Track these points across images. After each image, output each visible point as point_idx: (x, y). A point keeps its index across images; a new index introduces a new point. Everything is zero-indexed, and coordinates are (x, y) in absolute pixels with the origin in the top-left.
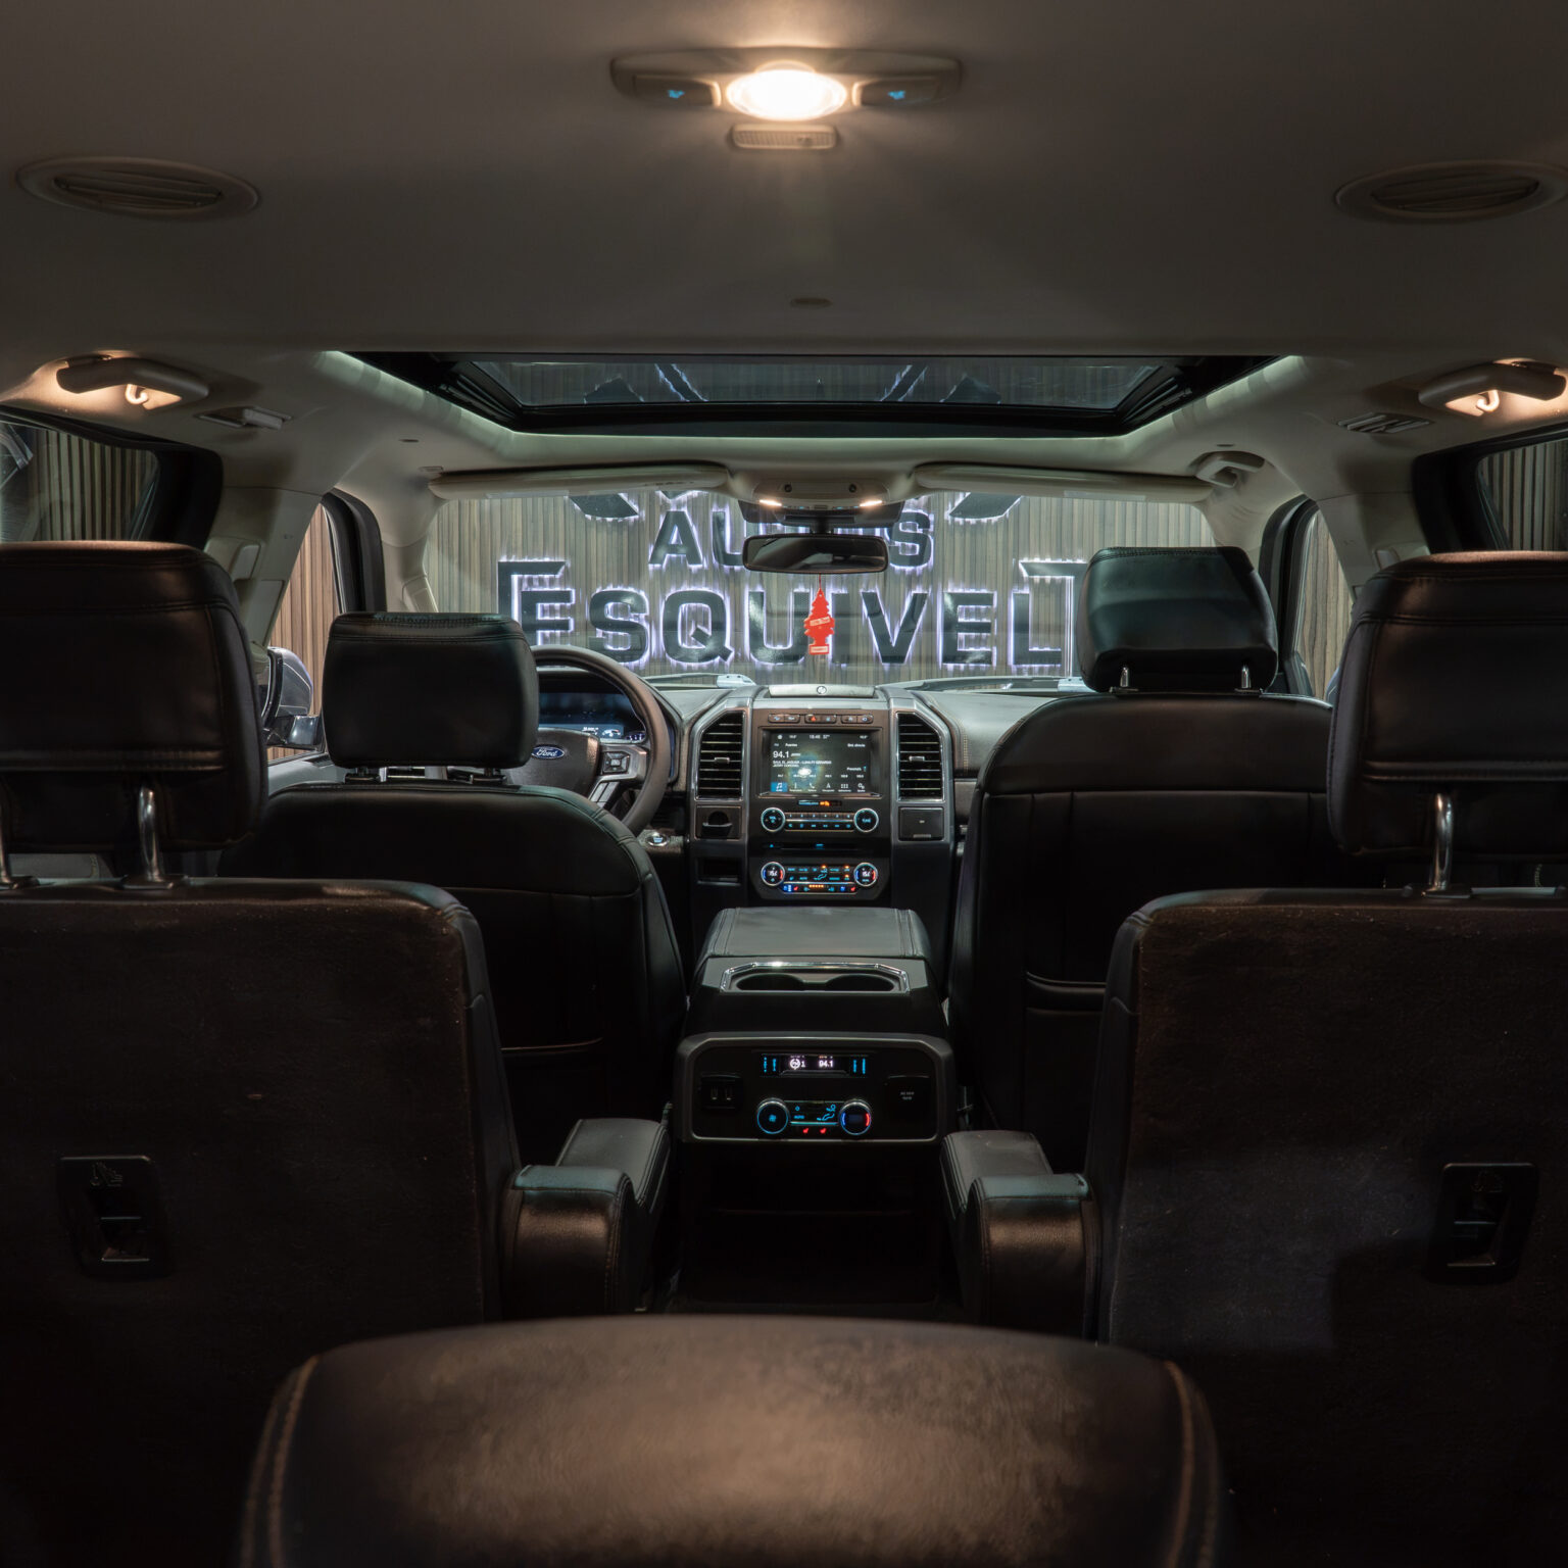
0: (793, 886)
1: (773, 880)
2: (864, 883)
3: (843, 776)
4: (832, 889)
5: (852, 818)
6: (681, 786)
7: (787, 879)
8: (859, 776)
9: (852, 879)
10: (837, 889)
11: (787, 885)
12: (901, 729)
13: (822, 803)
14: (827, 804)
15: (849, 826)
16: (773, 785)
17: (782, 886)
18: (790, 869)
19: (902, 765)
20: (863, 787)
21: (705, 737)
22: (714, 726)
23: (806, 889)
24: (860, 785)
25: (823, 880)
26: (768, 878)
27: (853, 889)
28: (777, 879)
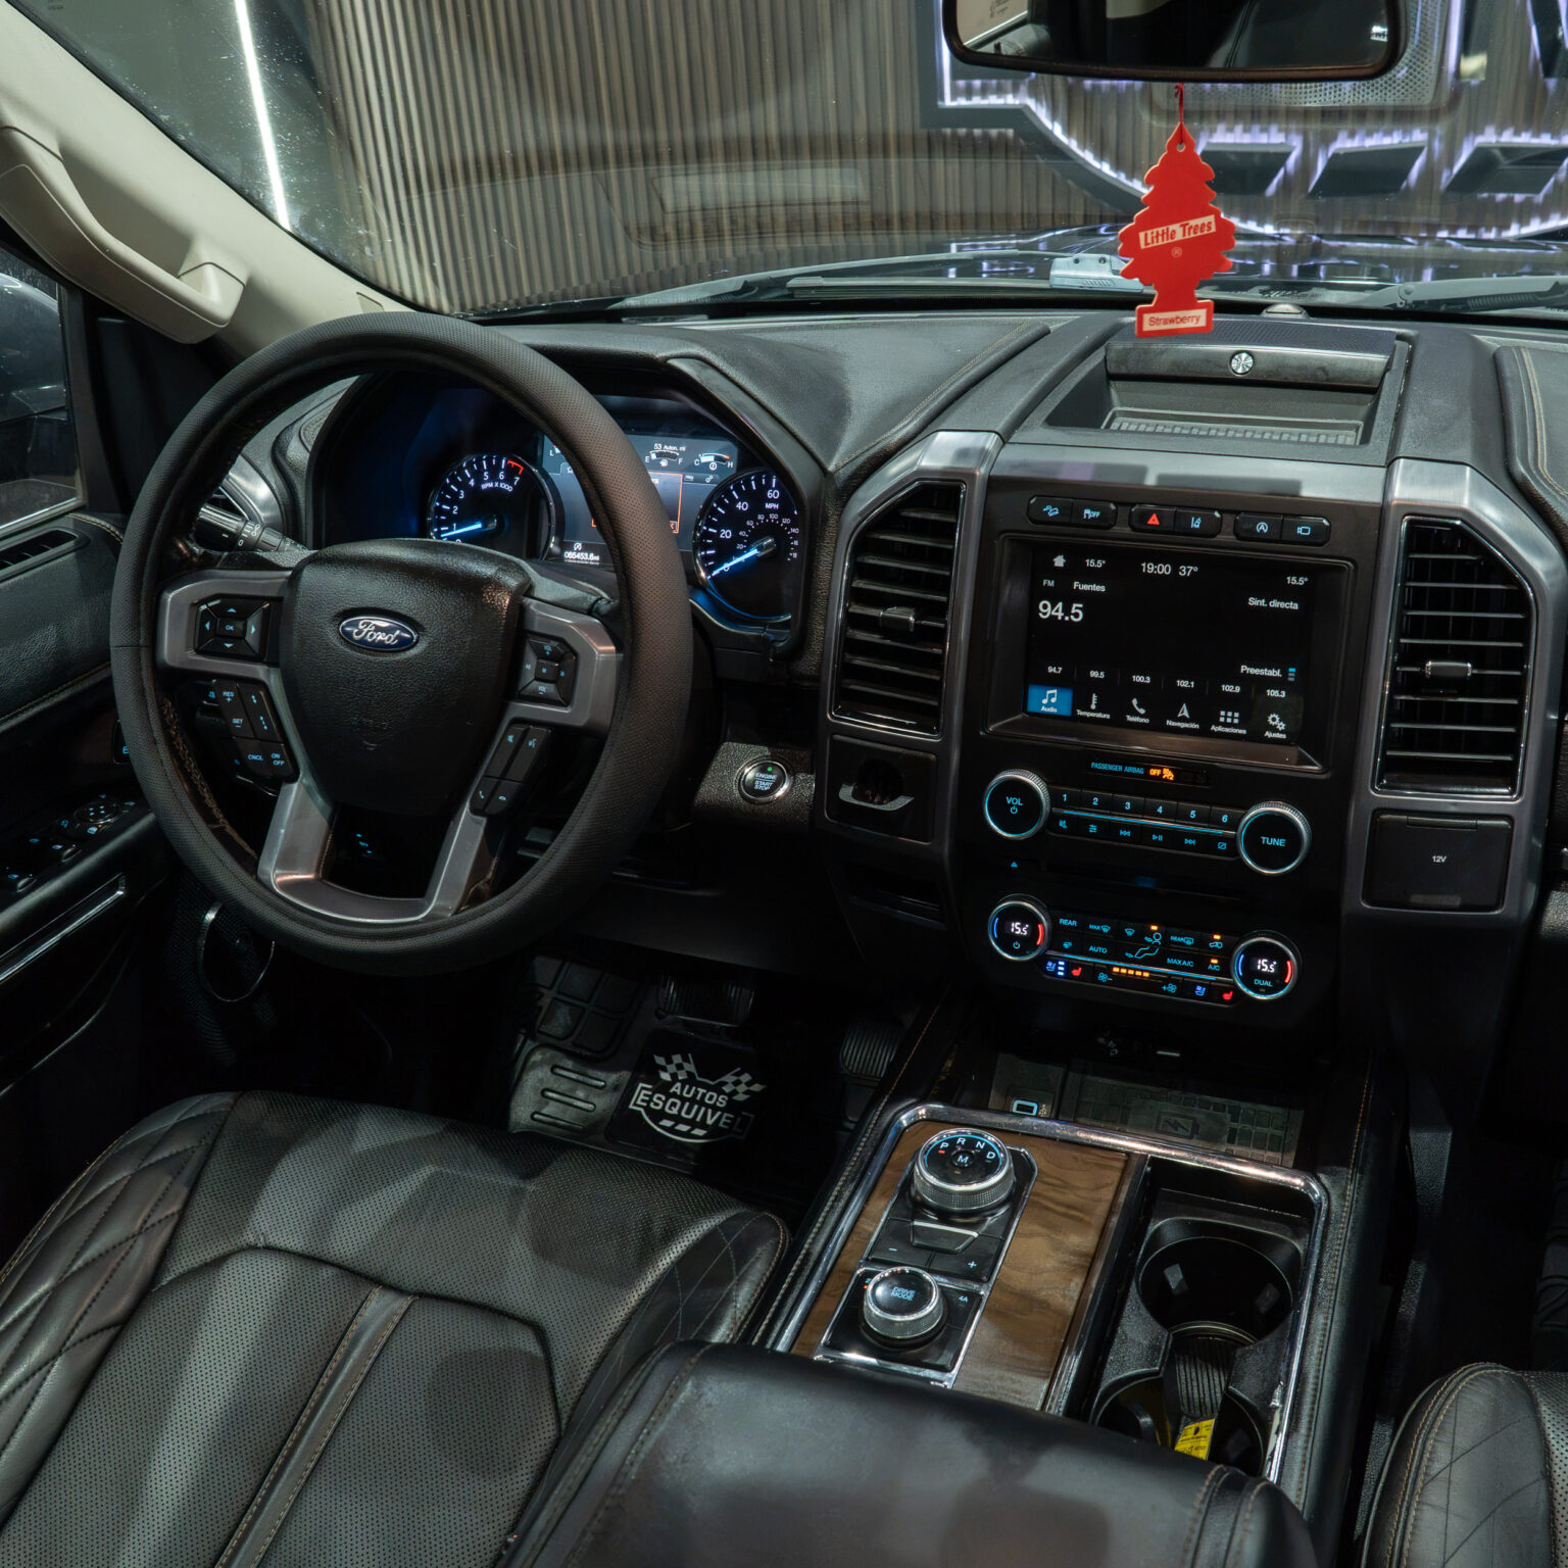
0: (1070, 965)
1: (1017, 945)
2: (1256, 989)
3: (1227, 688)
4: (1172, 988)
5: (1233, 824)
6: (807, 664)
7: (1055, 941)
8: (1273, 693)
9: (1225, 970)
10: (1186, 987)
11: (1056, 961)
12: (1414, 570)
13: (1154, 772)
14: (1168, 774)
15: (1222, 846)
16: (1034, 692)
17: (1042, 960)
18: (1064, 922)
19: (1401, 684)
20: (1281, 726)
21: (864, 542)
22: (891, 516)
23: (1103, 977)
24: (1274, 719)
25: (1147, 961)
26: (1006, 940)
27: (1227, 997)
28: (1028, 943)
